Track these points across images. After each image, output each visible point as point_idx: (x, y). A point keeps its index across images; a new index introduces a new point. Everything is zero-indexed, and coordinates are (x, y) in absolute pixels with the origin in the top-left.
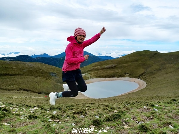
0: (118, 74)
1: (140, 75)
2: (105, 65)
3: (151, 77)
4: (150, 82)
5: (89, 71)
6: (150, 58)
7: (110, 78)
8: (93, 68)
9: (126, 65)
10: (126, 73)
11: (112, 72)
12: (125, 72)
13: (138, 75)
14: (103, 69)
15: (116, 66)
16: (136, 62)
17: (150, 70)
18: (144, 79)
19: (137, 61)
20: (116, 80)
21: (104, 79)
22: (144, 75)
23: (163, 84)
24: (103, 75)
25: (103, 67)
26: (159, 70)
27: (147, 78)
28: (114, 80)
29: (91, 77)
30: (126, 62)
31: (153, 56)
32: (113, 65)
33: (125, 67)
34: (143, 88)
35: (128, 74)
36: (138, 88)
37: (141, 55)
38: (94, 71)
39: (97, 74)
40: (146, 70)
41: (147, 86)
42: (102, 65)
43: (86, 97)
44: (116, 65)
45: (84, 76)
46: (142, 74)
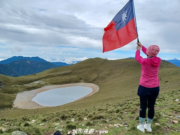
0: (74, 80)
1: (94, 80)
2: (60, 71)
3: (102, 81)
4: (102, 86)
5: (43, 78)
6: (101, 64)
7: (66, 84)
8: (48, 75)
9: (80, 71)
10: (81, 79)
11: (67, 78)
12: (80, 78)
13: (92, 80)
14: (59, 75)
15: (72, 72)
16: (90, 68)
17: (101, 75)
18: (97, 84)
20: (72, 86)
21: (60, 85)
22: (97, 80)
23: (112, 87)
24: (58, 81)
25: (58, 73)
26: (109, 75)
27: (100, 83)
28: (70, 86)
29: (46, 84)
30: (81, 68)
31: (104, 63)
32: (69, 71)
33: (80, 73)
34: (96, 91)
35: (83, 79)
36: (93, 92)
37: (93, 62)
38: (49, 78)
39: (52, 81)
40: (98, 75)
41: (100, 90)
42: (57, 71)
45: (38, 83)
46: (95, 79)
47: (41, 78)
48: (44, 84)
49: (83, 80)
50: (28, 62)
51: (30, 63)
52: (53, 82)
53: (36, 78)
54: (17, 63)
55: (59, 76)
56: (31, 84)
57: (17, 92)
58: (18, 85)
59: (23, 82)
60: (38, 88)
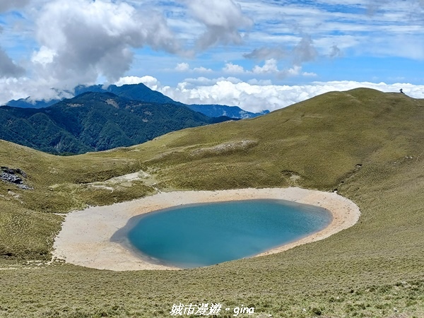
1: (341, 180)
2: (213, 140)
3: (377, 187)
5: (154, 162)
6: (377, 117)
9: (289, 141)
10: (288, 173)
12: (287, 168)
13: (331, 181)
14: (208, 155)
15: (257, 145)
16: (326, 132)
18: (354, 195)
22: (354, 181)
24: (204, 177)
25: (206, 148)
26: (405, 161)
27: (364, 191)
29: (161, 186)
30: (293, 131)
31: (388, 110)
32: (244, 143)
33: (287, 149)
35: (297, 174)
38: (173, 164)
39: (184, 176)
40: (359, 161)
41: (361, 220)
42: (202, 140)
44: (256, 141)
45: (134, 182)
46: (348, 175)
47: (147, 164)
48: (155, 186)
49: (298, 177)
50: (110, 102)
51: (116, 105)
52: (185, 179)
53: (132, 161)
54: (75, 105)
55: (206, 160)
56: (113, 181)
57: (66, 206)
58: (71, 186)
59: (88, 175)
60: (136, 198)
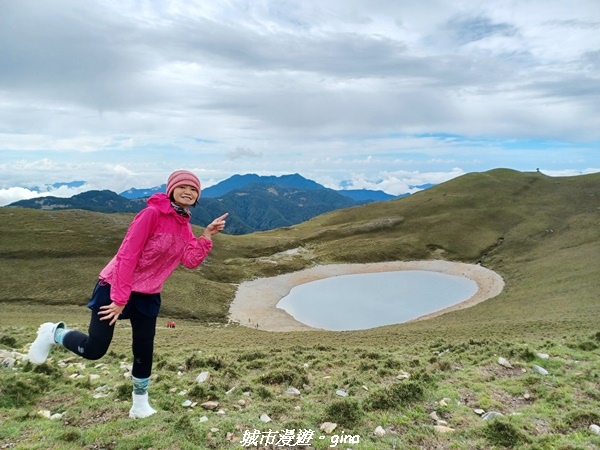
0: (409, 249)
1: (484, 253)
2: (363, 218)
3: (519, 258)
4: (517, 274)
5: (311, 239)
6: (516, 194)
7: (380, 261)
8: (324, 230)
9: (433, 218)
10: (433, 247)
11: (386, 242)
12: (432, 242)
13: (475, 253)
14: (358, 232)
15: (401, 222)
16: (468, 209)
17: (514, 233)
18: (498, 267)
19: (470, 204)
20: (400, 269)
21: (361, 265)
22: (496, 253)
23: (559, 282)
24: (356, 252)
25: (356, 226)
26: (546, 234)
27: (507, 263)
28: (393, 269)
29: (318, 260)
30: (436, 209)
31: (527, 188)
32: (391, 220)
33: (430, 226)
34: (492, 295)
35: (441, 248)
36: (477, 294)
37: (484, 186)
38: (328, 240)
39: (338, 250)
40: (500, 235)
41: (506, 289)
42: (353, 219)
43: (303, 326)
44: (401, 219)
45: (294, 256)
46: (490, 248)
47: (305, 241)
48: (313, 260)
49: (442, 251)
50: (271, 190)
51: (276, 193)
52: (339, 254)
53: (292, 239)
54: (243, 194)
55: (356, 236)
56: (276, 256)
57: (238, 278)
58: (242, 260)
59: (256, 251)
60: (296, 270)
